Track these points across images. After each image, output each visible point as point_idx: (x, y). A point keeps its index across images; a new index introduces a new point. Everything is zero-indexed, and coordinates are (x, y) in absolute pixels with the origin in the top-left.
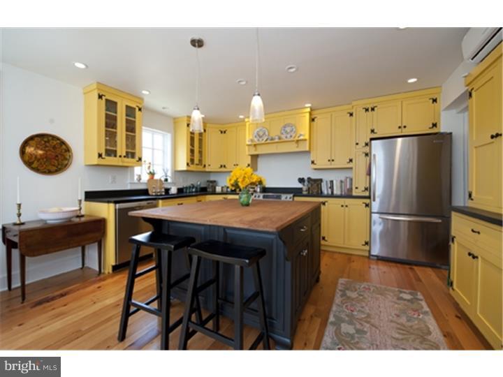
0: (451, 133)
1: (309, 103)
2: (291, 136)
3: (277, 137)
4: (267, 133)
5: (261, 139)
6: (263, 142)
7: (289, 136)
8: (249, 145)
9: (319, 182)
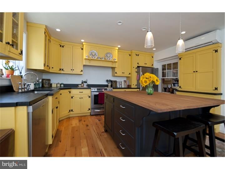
0: (158, 69)
1: (119, 45)
2: (110, 59)
3: (104, 58)
4: (97, 54)
5: (93, 57)
6: (95, 59)
7: (109, 59)
8: (85, 59)
9: (116, 82)
